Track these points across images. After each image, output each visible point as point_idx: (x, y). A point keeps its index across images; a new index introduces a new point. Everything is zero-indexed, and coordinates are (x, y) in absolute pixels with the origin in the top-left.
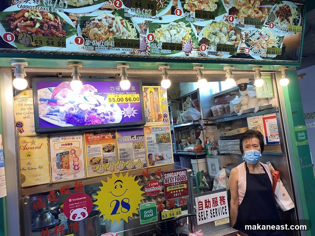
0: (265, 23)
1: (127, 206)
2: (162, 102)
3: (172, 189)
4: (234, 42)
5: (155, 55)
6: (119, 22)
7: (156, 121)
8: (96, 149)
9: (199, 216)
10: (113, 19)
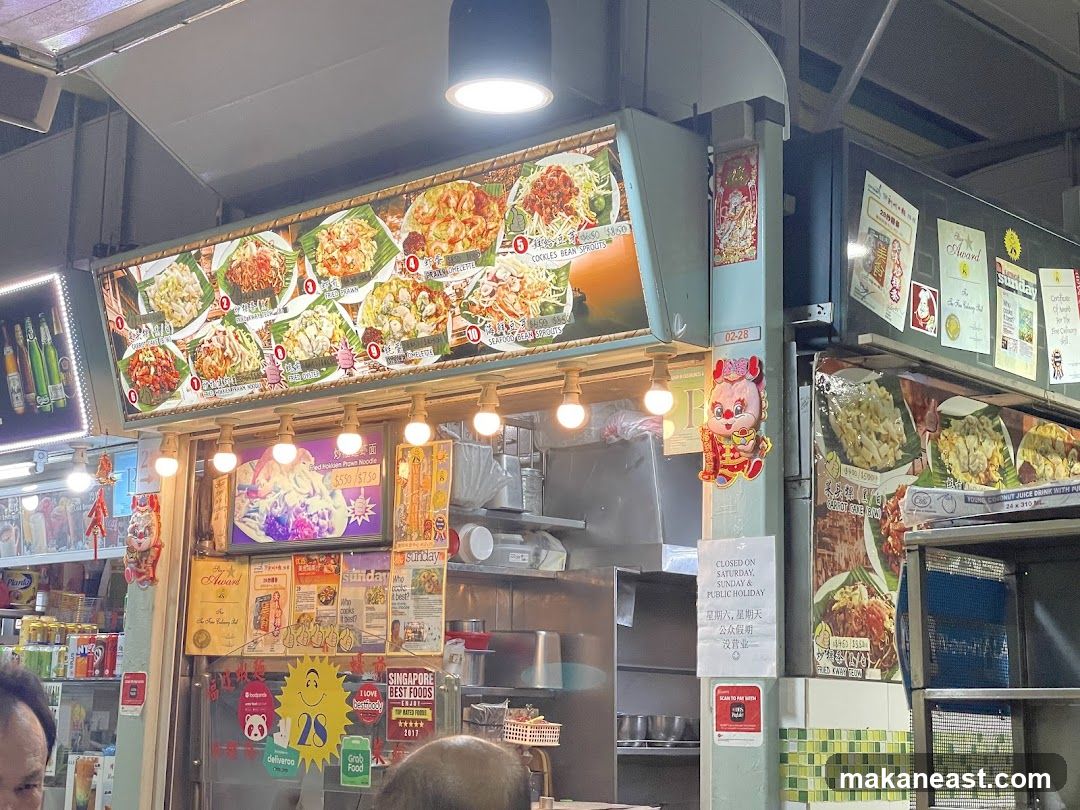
0: (499, 244)
1: (322, 733)
2: (438, 485)
3: (402, 716)
4: (434, 319)
5: (296, 388)
6: (233, 337)
7: (419, 538)
8: (307, 596)
10: (224, 334)
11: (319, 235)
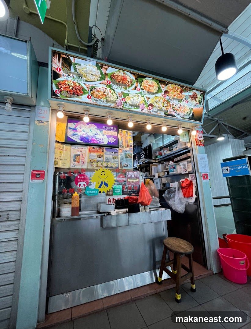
0: (183, 100)
1: (106, 185)
2: (130, 139)
3: (131, 180)
5: (125, 109)
6: (109, 91)
7: (126, 148)
8: (93, 156)
10: (106, 89)
11: (143, 80)
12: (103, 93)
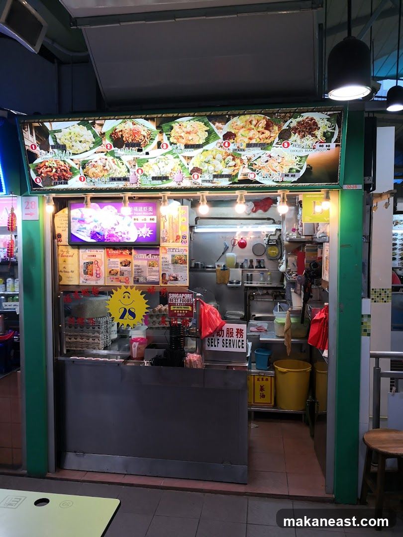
0: (275, 143)
1: (133, 315)
2: (182, 223)
3: (176, 309)
4: (233, 168)
5: (146, 187)
6: (111, 162)
7: (173, 242)
8: (114, 263)
9: (209, 342)
10: (106, 159)
11: (173, 125)
12: (102, 167)
